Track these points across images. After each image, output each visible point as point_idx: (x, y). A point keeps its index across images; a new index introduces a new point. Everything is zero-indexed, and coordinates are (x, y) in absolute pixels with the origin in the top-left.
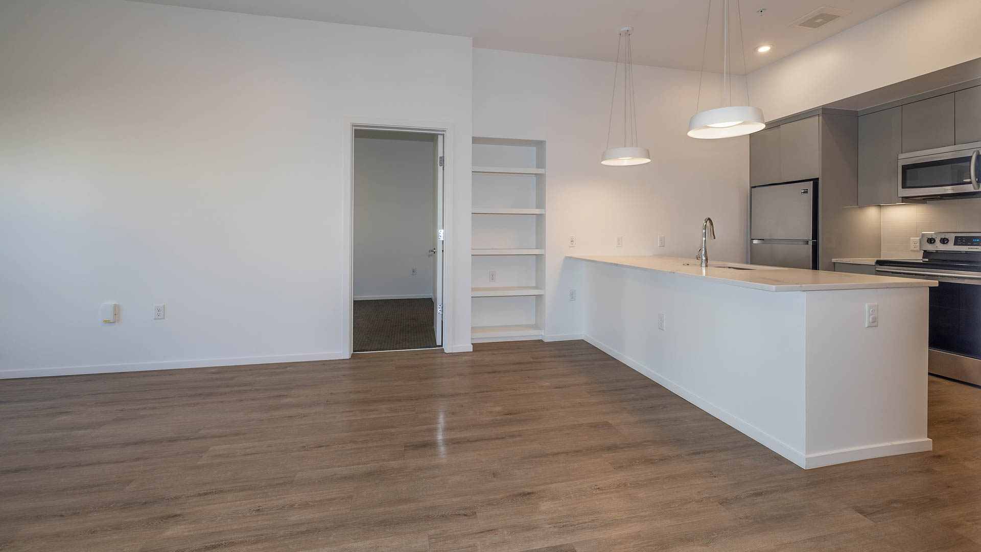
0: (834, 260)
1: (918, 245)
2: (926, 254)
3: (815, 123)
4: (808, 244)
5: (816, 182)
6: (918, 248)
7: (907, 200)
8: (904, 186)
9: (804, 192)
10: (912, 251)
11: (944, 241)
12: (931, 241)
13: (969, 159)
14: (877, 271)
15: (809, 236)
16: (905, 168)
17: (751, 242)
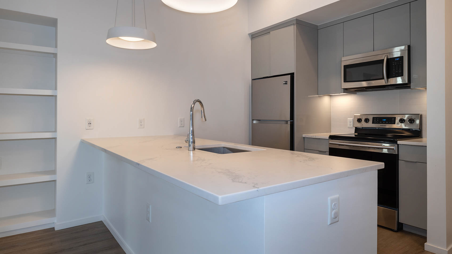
0: (304, 135)
1: (352, 123)
2: (357, 129)
3: (292, 30)
4: (287, 124)
5: (292, 75)
6: (352, 126)
7: (347, 91)
8: (345, 81)
9: (285, 83)
10: (349, 128)
11: (367, 120)
12: (359, 120)
13: (382, 61)
14: (330, 143)
15: (288, 118)
16: (346, 67)
17: (252, 122)
